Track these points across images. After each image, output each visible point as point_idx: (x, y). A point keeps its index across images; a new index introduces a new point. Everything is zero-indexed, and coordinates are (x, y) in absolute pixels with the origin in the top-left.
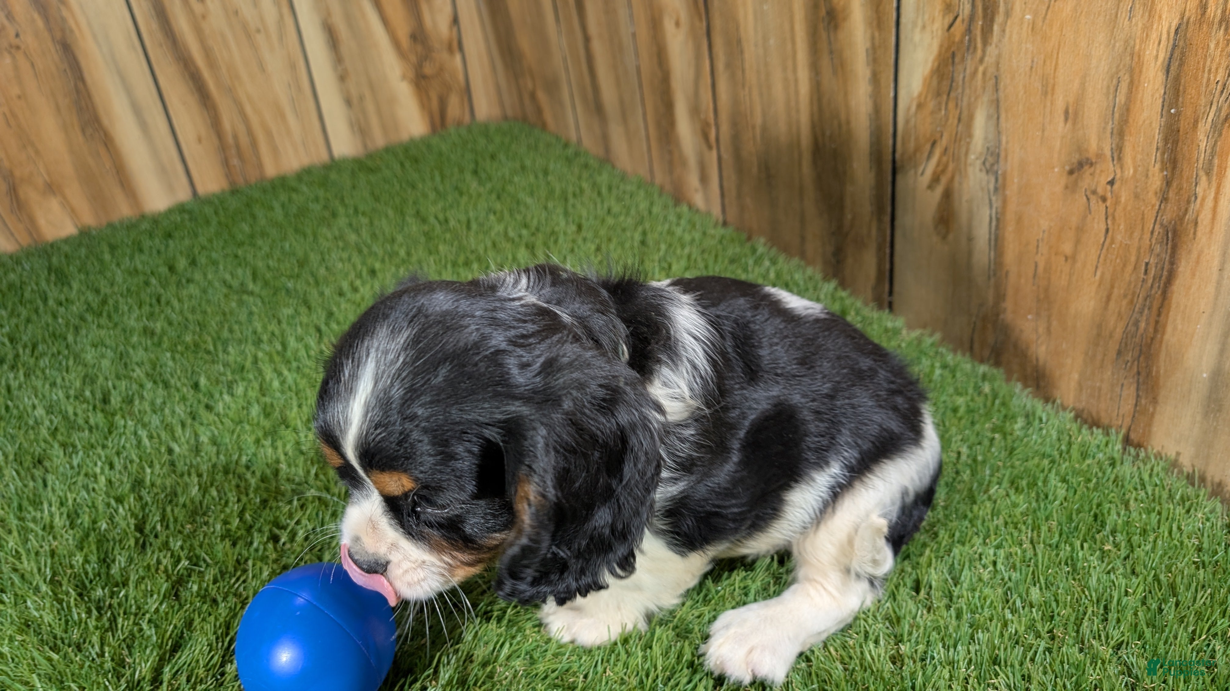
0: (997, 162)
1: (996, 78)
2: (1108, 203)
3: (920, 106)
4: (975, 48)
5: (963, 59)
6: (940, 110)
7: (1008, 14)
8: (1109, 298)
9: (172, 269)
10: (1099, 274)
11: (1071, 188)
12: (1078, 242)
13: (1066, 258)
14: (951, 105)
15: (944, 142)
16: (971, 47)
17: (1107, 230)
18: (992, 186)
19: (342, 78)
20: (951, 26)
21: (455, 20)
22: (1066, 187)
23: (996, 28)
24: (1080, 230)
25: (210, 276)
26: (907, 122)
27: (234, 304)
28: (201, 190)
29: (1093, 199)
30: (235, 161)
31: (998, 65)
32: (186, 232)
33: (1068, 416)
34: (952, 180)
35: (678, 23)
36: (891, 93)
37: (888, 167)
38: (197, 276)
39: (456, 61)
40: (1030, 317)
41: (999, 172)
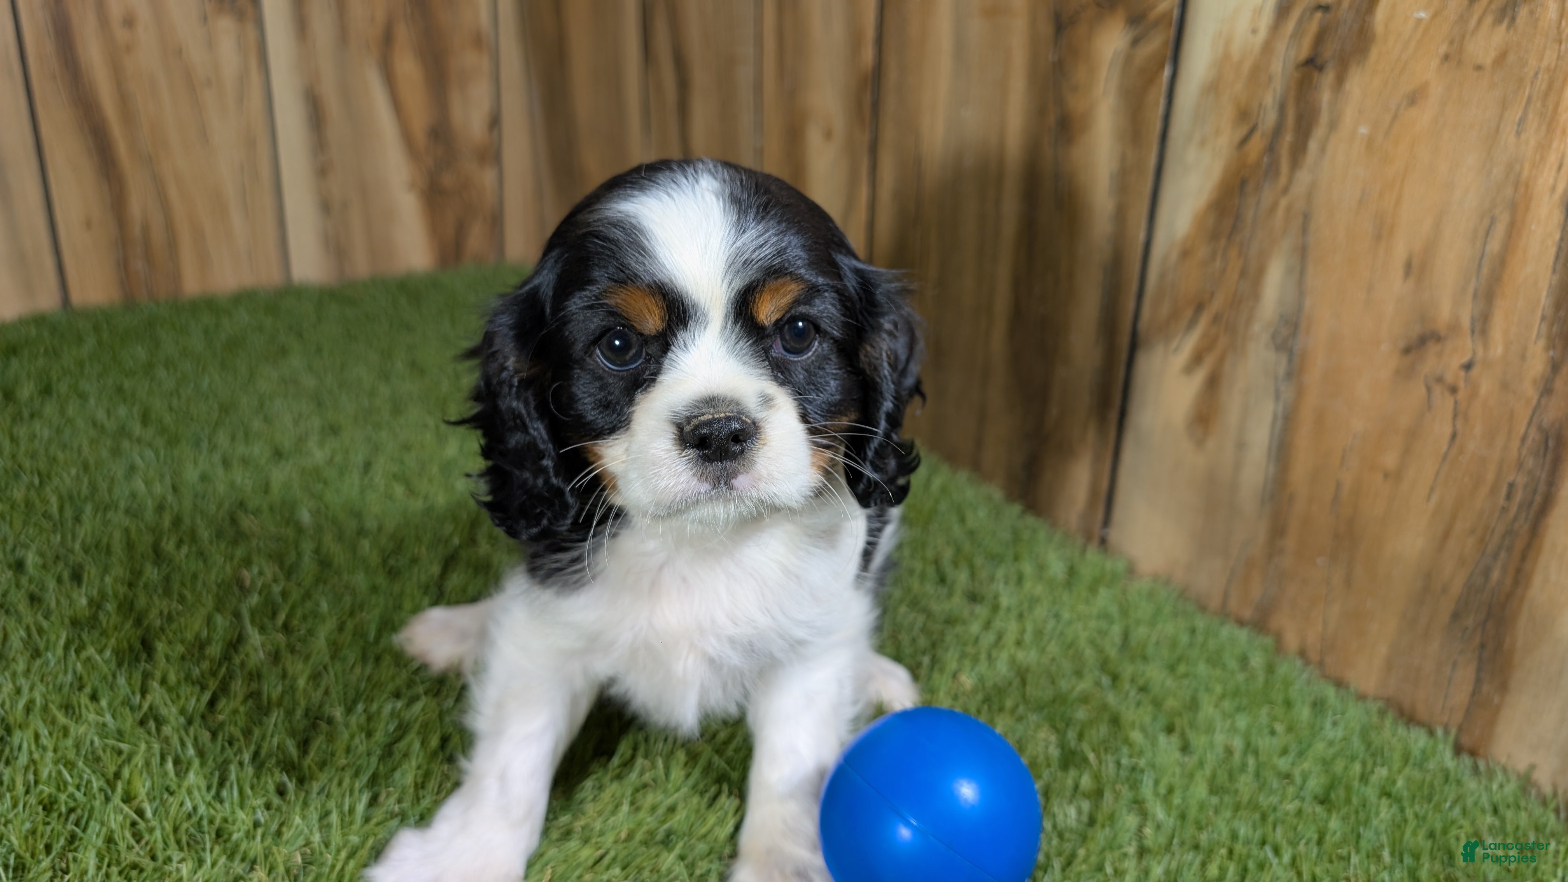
0: (1294, 334)
1: (1306, 216)
2: (1461, 395)
3: (1186, 254)
4: (1277, 174)
5: (1258, 188)
6: (1214, 260)
7: (1333, 126)
8: (1446, 535)
9: (8, 396)
10: (1435, 498)
11: (1405, 374)
12: (1407, 451)
13: (1386, 475)
14: (1233, 253)
15: (1216, 305)
16: (1272, 170)
17: (1454, 436)
18: (1282, 370)
19: (322, 171)
20: (1245, 141)
21: (495, 122)
22: (1398, 372)
23: (1313, 145)
24: (1413, 434)
25: (71, 411)
26: (1162, 276)
27: (105, 453)
28: (77, 297)
29: (1437, 390)
30: (138, 265)
31: (1309, 196)
32: (42, 350)
33: (1374, 707)
34: (1221, 360)
35: (828, 135)
36: (1142, 236)
37: (1124, 341)
38: (50, 409)
39: (488, 177)
40: (1320, 561)
41: (1295, 350)
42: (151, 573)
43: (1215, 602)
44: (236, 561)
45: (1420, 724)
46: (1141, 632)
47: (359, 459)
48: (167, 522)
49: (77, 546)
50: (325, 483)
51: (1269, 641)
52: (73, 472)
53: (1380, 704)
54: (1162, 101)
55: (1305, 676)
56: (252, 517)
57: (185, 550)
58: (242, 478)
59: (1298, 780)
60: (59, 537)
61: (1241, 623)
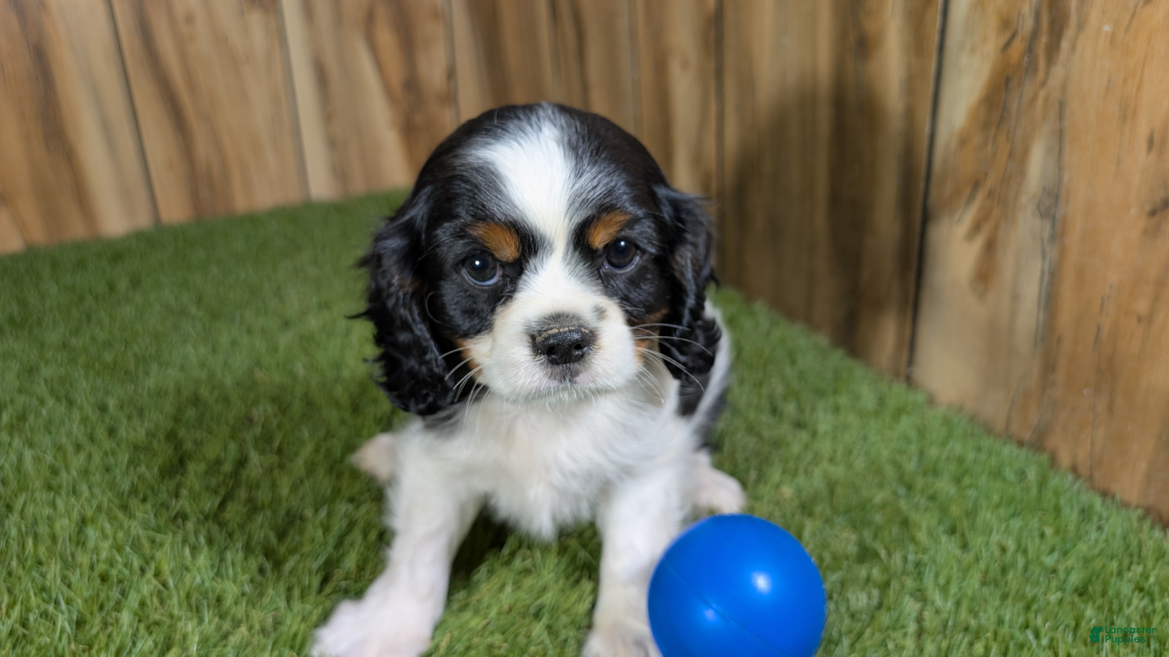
0: (1056, 204)
1: (1061, 104)
3: (963, 141)
4: (1036, 70)
5: (1020, 83)
6: (986, 145)
7: (1081, 26)
9: (112, 288)
11: (1150, 233)
13: (1139, 319)
14: (1002, 139)
15: (990, 183)
16: (1031, 68)
18: (1046, 234)
19: (328, 118)
20: (1007, 45)
21: (451, 74)
22: (1145, 232)
23: (1065, 44)
24: (1160, 284)
26: (945, 161)
27: (170, 327)
28: (165, 218)
30: (205, 193)
31: (1064, 88)
32: (138, 256)
33: (1135, 514)
34: (996, 228)
35: (685, 65)
36: (927, 130)
37: (918, 216)
38: (138, 297)
39: (449, 115)
40: (1086, 392)
41: (1057, 216)
43: (1000, 426)
44: (249, 402)
46: (933, 452)
48: (205, 376)
51: (1044, 458)
53: (1140, 512)
54: (939, 18)
55: (1076, 487)
56: (264, 371)
58: (260, 343)
59: (1062, 575)
61: (1021, 444)
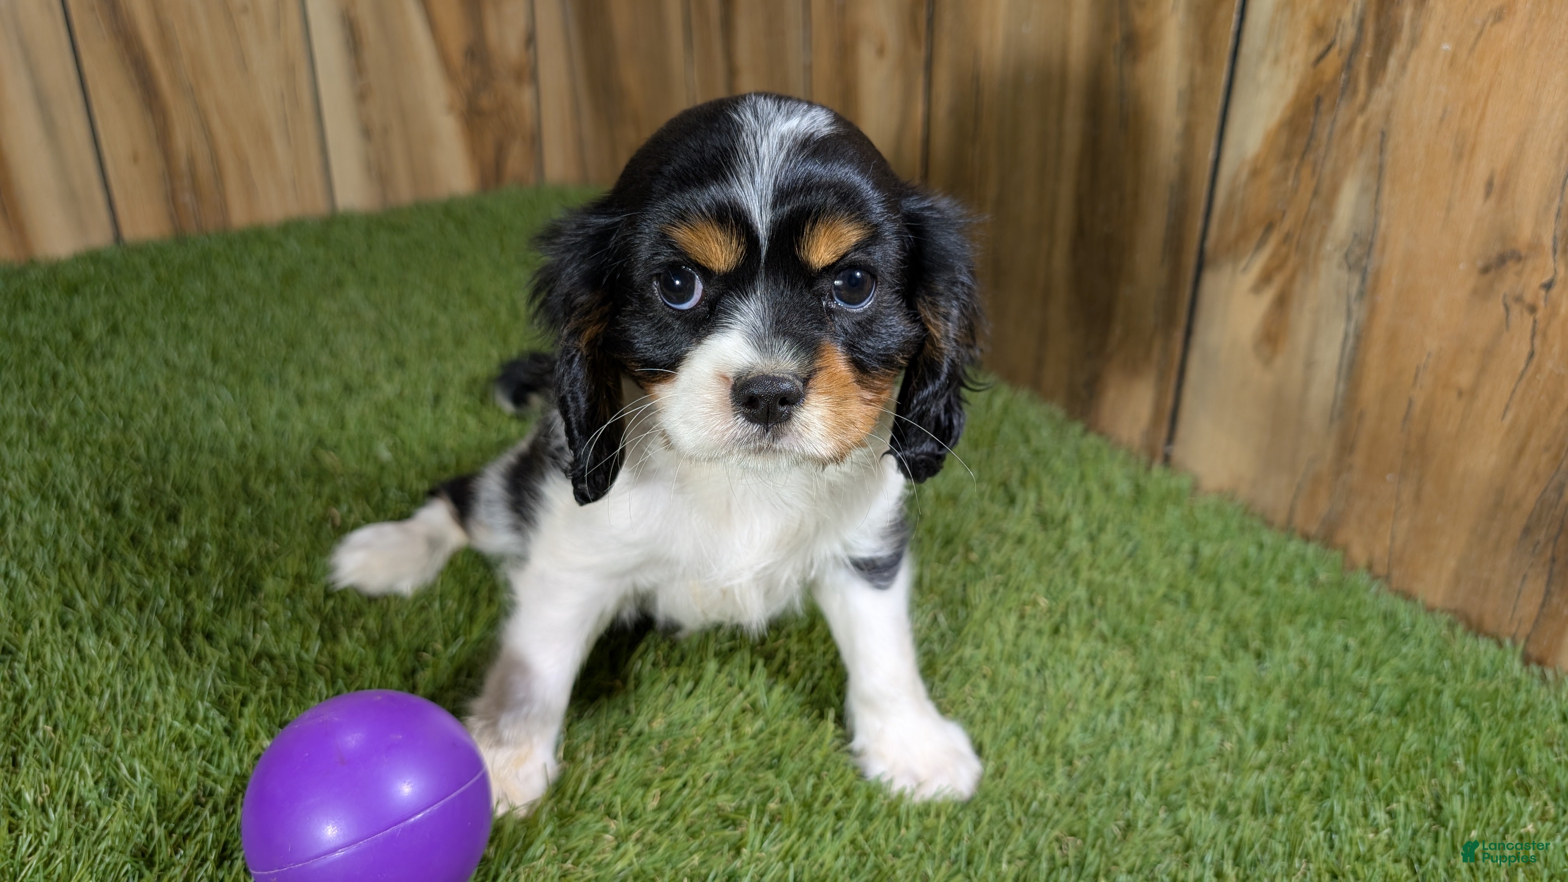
0: (1368, 254)
1: (1383, 134)
2: (1539, 315)
3: (1255, 173)
4: (1355, 92)
5: (1334, 106)
6: (1286, 179)
7: (1414, 43)
8: (1520, 451)
9: (77, 335)
10: (1510, 416)
11: (1481, 294)
12: (1482, 371)
13: (1460, 394)
14: (1306, 172)
15: (1287, 225)
16: (1349, 87)
17: (1532, 355)
18: (1354, 290)
19: (362, 96)
20: (1320, 58)
21: (531, 39)
22: (1475, 291)
23: (1393, 62)
24: (1489, 353)
25: (142, 350)
26: (1231, 195)
27: (182, 393)
28: (129, 233)
29: (1515, 309)
30: (186, 198)
31: (1388, 115)
32: (103, 288)
33: (1445, 618)
34: (1291, 279)
35: (881, 51)
36: (1211, 155)
37: (1190, 260)
38: (121, 348)
39: (526, 96)
40: (1389, 477)
41: (1369, 269)
42: (245, 513)
43: (1280, 517)
44: (324, 499)
45: (1487, 634)
46: (1207, 550)
47: (428, 390)
48: (252, 463)
49: (169, 487)
50: (398, 417)
52: (154, 413)
53: (1449, 616)
54: (1235, 17)
56: (332, 453)
57: (273, 489)
58: (321, 417)
59: (1373, 692)
60: (151, 479)
61: (1307, 538)
